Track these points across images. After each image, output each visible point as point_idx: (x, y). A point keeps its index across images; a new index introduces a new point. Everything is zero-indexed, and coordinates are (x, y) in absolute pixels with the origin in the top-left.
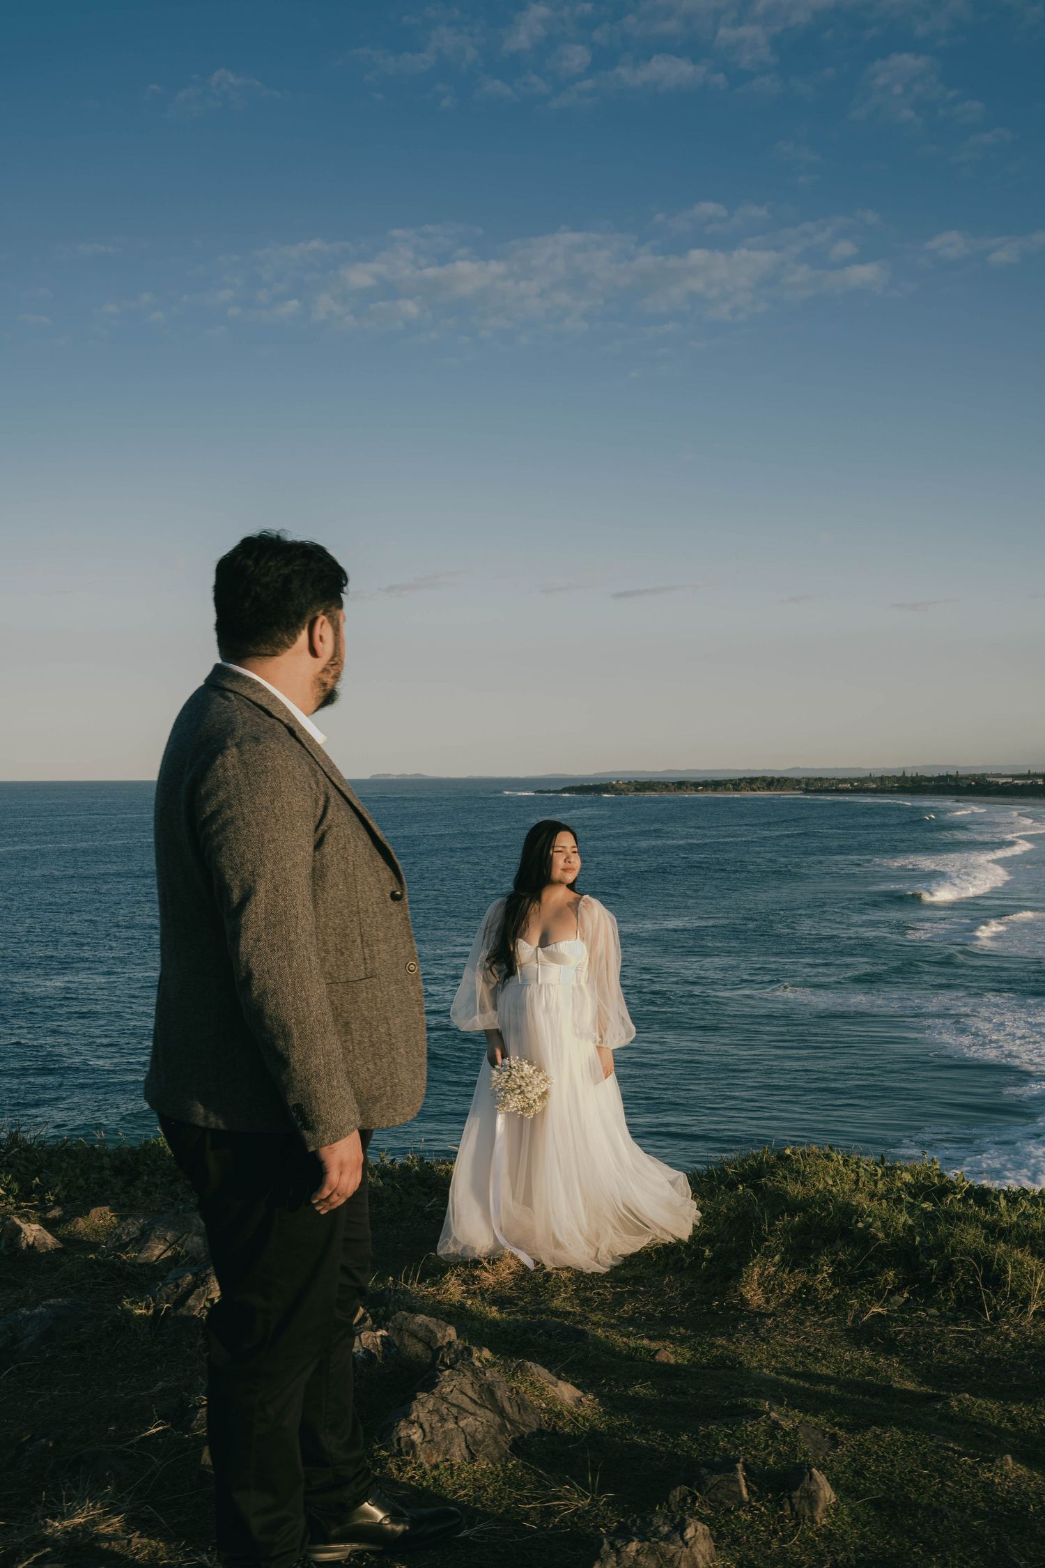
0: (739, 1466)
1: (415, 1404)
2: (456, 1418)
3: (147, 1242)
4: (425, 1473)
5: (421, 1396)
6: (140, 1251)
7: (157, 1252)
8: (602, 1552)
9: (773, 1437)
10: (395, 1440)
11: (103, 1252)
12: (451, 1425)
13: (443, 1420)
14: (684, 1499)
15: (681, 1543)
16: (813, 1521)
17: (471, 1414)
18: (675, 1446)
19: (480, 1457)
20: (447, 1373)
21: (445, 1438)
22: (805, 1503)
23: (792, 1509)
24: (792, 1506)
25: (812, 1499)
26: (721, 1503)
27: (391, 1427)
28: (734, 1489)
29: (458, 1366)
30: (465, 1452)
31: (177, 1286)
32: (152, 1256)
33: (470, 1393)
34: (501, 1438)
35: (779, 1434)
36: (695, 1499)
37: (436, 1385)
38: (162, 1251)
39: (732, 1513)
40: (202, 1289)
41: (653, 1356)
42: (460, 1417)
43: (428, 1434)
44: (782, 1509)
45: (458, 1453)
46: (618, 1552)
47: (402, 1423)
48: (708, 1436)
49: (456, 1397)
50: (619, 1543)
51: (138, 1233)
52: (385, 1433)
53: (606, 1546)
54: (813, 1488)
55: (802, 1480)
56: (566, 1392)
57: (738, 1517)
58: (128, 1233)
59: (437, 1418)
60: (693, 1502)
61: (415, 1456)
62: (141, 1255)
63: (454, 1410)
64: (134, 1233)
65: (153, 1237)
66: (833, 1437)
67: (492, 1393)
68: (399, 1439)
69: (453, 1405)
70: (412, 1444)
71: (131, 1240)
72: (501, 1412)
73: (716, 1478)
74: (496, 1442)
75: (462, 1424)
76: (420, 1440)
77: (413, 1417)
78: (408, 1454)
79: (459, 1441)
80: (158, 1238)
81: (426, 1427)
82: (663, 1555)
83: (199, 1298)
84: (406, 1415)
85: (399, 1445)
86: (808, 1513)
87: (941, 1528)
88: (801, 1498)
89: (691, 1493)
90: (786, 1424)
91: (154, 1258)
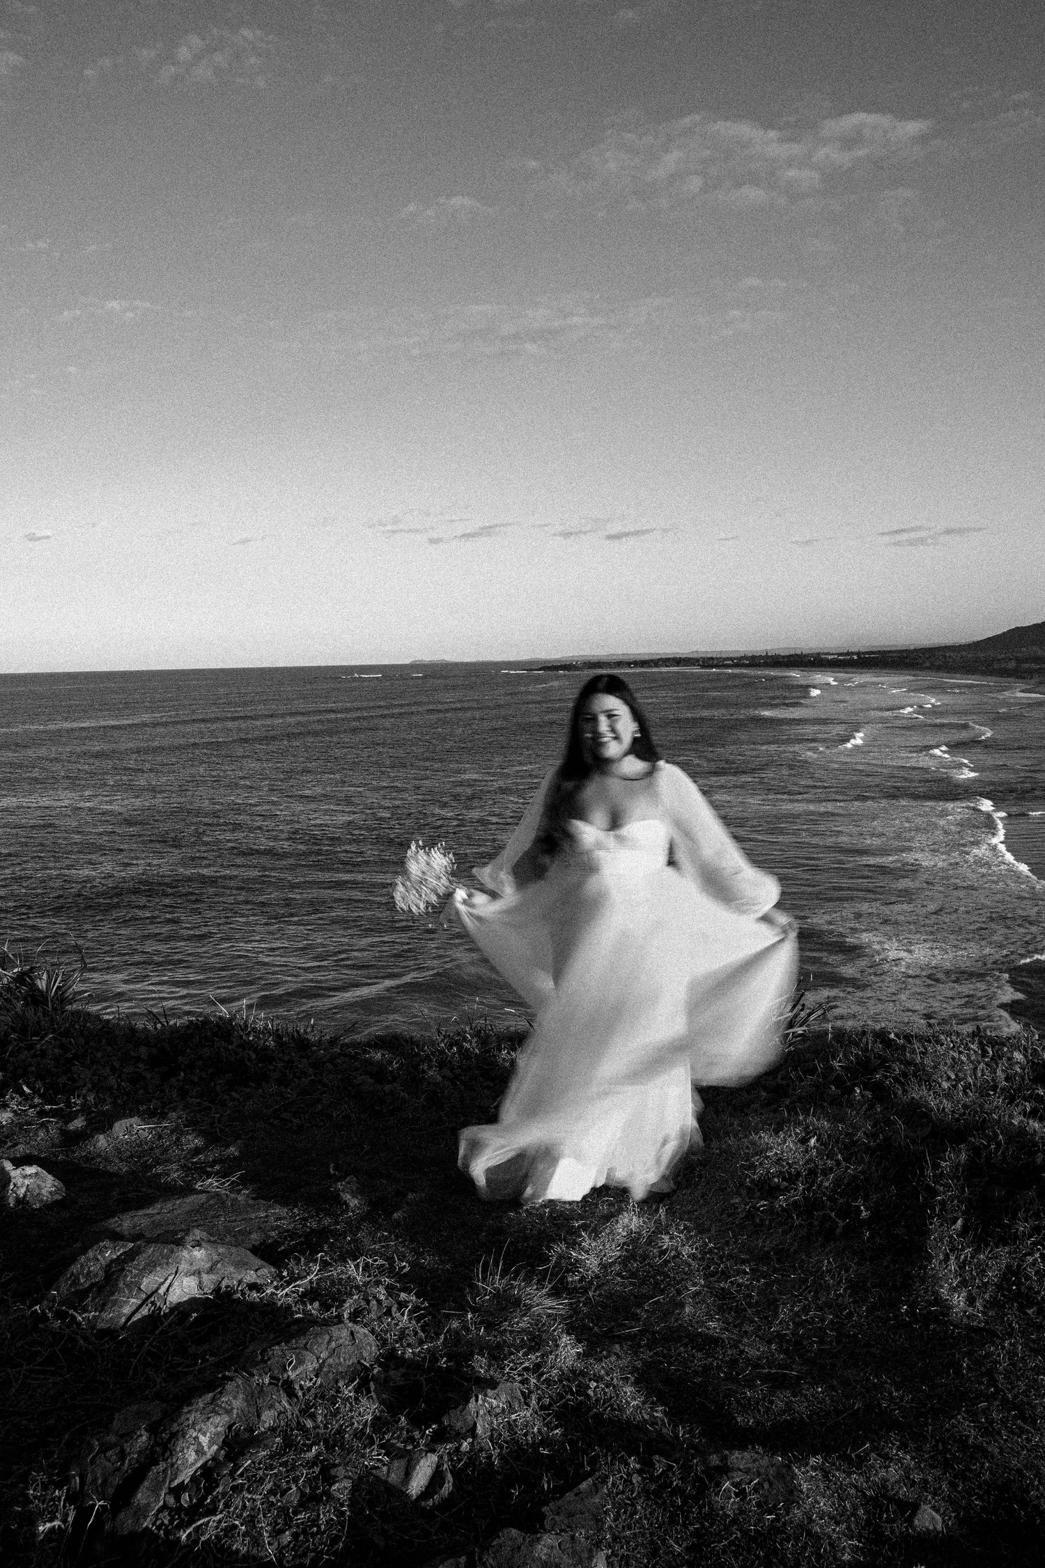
3: (113, 1294)
6: (102, 1308)
7: (127, 1310)
11: (54, 1300)
32: (119, 1317)
38: (134, 1307)
51: (101, 1274)
58: (89, 1272)
62: (104, 1315)
64: (96, 1275)
65: (121, 1285)
71: (92, 1285)
80: (128, 1286)
91: (123, 1320)
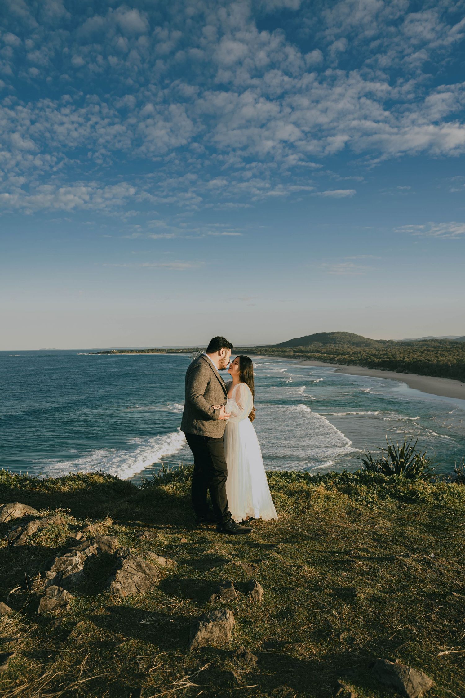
0: (232, 584)
1: (117, 575)
2: (131, 577)
3: (1, 514)
4: (124, 599)
5: (118, 571)
7: (4, 518)
8: (200, 627)
9: (234, 569)
10: (111, 589)
12: (130, 580)
13: (127, 579)
14: (216, 598)
15: (226, 620)
16: (259, 600)
17: (135, 575)
18: (204, 577)
19: (141, 590)
20: (125, 561)
21: (128, 586)
22: (256, 595)
23: (252, 597)
24: (252, 596)
25: (257, 593)
26: (228, 598)
27: (109, 584)
28: (232, 593)
29: (128, 558)
30: (136, 589)
31: (16, 532)
33: (134, 567)
34: (146, 582)
35: (236, 568)
36: (220, 598)
37: (122, 566)
38: (6, 517)
39: (233, 601)
40: (25, 532)
41: (180, 540)
42: (132, 577)
43: (123, 585)
44: (249, 598)
45: (134, 591)
46: (206, 626)
47: (113, 582)
48: (214, 572)
49: (129, 570)
50: (205, 624)
52: (107, 586)
53: (201, 625)
54: (258, 589)
55: (254, 587)
56: (162, 560)
57: (235, 603)
59: (125, 578)
60: (219, 599)
61: (119, 593)
63: (130, 574)
65: (3, 512)
66: (252, 566)
67: (140, 566)
68: (113, 588)
69: (129, 573)
70: (118, 590)
72: (144, 572)
73: (226, 590)
74: (145, 584)
75: (133, 579)
76: (121, 588)
77: (117, 580)
78: (117, 593)
79: (134, 586)
80: (5, 512)
81: (122, 583)
82: (221, 625)
83: (25, 535)
84: (115, 579)
85: (113, 590)
86: (257, 598)
87: (297, 595)
88: (255, 593)
89: (218, 596)
90: (237, 564)
91: (4, 520)
